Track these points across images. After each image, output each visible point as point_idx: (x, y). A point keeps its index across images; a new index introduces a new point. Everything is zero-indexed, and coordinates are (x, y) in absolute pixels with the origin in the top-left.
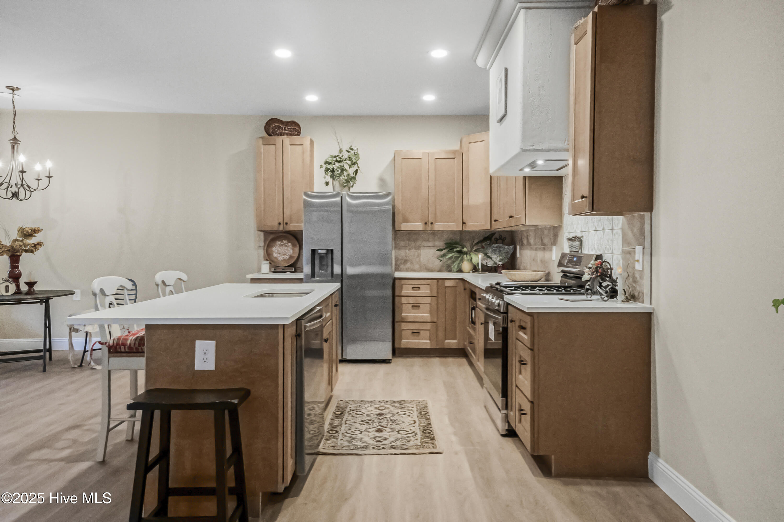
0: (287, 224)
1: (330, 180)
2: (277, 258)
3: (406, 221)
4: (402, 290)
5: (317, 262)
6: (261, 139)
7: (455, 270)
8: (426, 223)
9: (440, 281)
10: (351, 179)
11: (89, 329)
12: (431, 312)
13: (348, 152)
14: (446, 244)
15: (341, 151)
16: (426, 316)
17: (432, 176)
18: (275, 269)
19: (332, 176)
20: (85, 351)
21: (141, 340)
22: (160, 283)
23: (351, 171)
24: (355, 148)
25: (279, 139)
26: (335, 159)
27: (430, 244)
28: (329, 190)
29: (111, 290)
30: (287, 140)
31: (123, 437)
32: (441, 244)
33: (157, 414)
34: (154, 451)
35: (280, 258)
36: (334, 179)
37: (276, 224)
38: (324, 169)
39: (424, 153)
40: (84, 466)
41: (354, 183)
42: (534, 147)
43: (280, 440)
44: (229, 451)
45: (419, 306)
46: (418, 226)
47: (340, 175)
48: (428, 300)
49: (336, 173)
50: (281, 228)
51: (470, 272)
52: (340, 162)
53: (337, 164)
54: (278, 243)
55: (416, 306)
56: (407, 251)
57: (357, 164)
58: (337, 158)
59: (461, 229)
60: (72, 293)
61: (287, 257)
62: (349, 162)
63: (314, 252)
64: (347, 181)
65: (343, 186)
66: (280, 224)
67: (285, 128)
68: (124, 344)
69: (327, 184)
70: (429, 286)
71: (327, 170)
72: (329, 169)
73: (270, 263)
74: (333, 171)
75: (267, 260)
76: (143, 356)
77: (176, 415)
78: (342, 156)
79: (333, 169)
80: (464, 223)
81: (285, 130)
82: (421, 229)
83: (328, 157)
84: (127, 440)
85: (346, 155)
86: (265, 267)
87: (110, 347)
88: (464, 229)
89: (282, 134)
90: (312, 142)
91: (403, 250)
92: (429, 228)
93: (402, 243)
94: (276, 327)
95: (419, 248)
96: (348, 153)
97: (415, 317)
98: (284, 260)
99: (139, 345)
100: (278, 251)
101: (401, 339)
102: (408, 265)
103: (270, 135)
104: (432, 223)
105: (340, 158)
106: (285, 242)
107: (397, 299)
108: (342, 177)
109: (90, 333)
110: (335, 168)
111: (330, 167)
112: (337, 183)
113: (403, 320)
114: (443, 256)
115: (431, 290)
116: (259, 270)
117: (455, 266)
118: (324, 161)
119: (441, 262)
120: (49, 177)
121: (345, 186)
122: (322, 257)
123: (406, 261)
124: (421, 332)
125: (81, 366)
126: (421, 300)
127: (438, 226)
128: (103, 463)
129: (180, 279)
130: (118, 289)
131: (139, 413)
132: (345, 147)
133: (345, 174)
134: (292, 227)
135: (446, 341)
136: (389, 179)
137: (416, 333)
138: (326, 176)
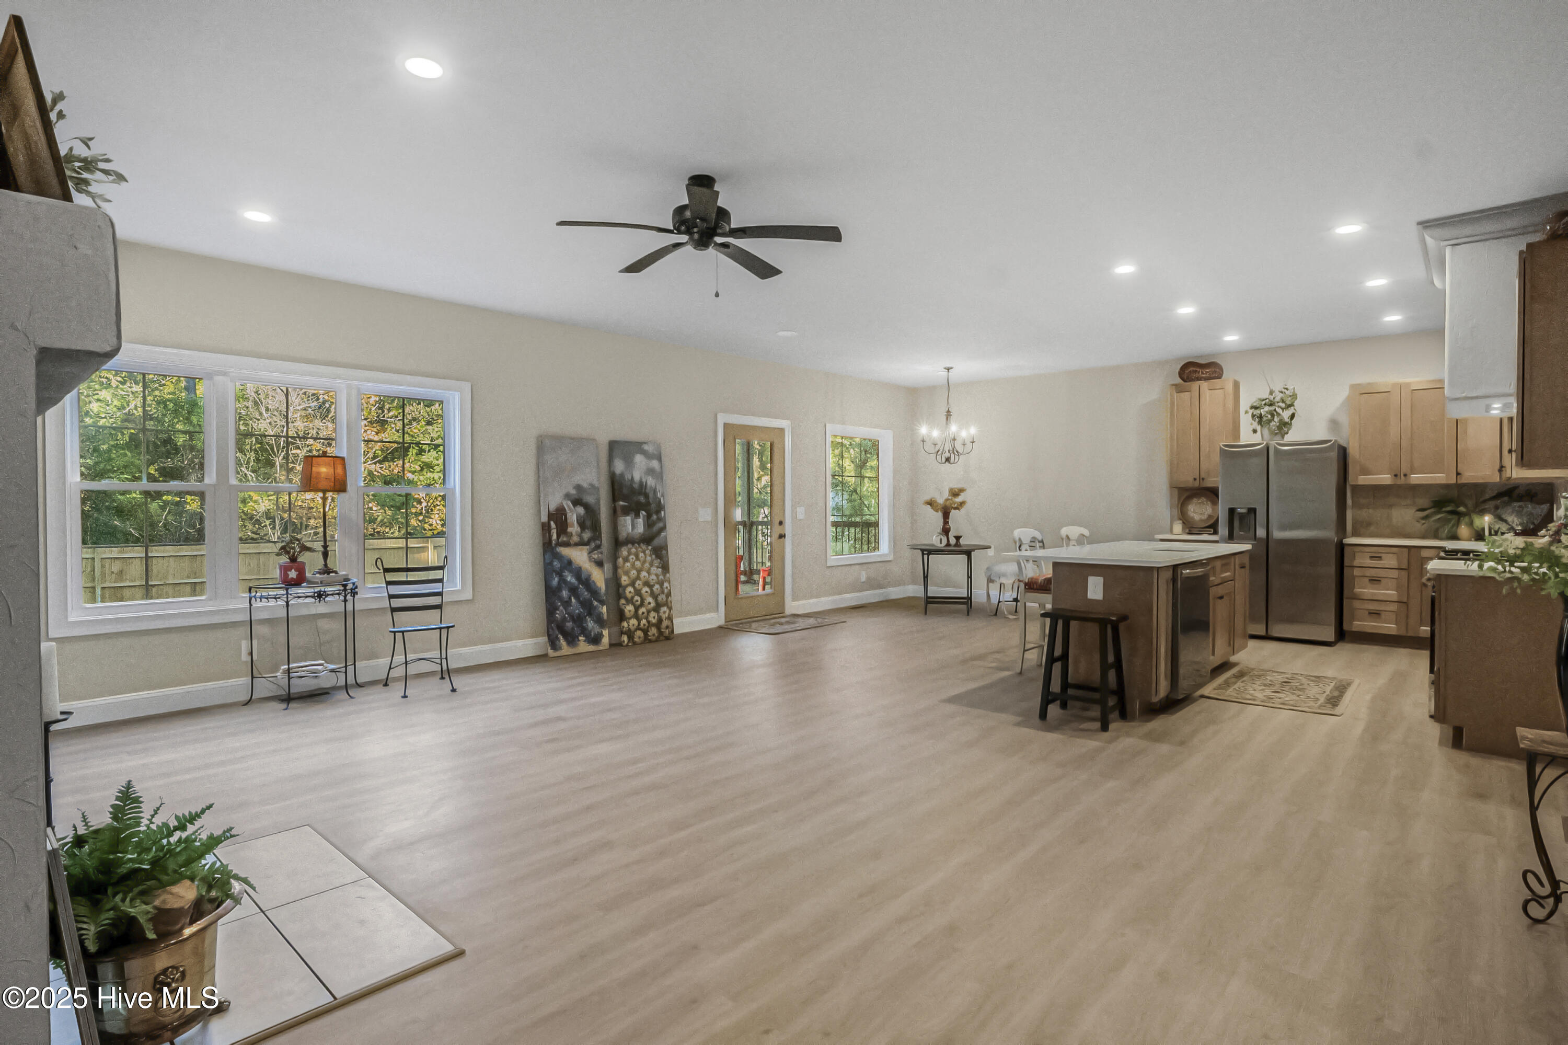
0: (1203, 479)
1: (1259, 428)
2: (1193, 518)
3: (1365, 471)
4: (1355, 559)
5: (1236, 523)
6: (1174, 387)
7: (1444, 535)
8: (1396, 476)
9: (1413, 550)
10: (1284, 426)
11: (1003, 580)
12: (1398, 588)
13: (1282, 392)
14: (1433, 501)
15: (1271, 393)
16: (1392, 593)
17: (1406, 412)
18: (1189, 531)
19: (1260, 423)
20: (999, 602)
21: (1048, 581)
22: (1064, 536)
23: (1286, 415)
24: (1291, 388)
25: (1195, 385)
26: (1264, 402)
27: (1409, 502)
28: (1256, 439)
29: (1026, 540)
30: (1204, 385)
31: (1034, 663)
32: (1423, 502)
33: (1060, 623)
34: (1058, 652)
35: (1197, 517)
36: (1262, 426)
37: (1191, 479)
38: (1250, 414)
39: (1394, 385)
40: (1006, 674)
41: (1289, 429)
42: (1464, 395)
43: (1154, 659)
44: (1111, 659)
45: (1380, 581)
46: (1385, 478)
47: (1270, 421)
48: (1395, 574)
49: (1265, 419)
50: (1197, 484)
51: (1471, 540)
52: (1271, 405)
53: (1267, 408)
54: (1195, 500)
55: (1375, 581)
56: (1371, 511)
57: (1294, 406)
58: (1267, 400)
59: (1454, 481)
60: (990, 547)
61: (1204, 517)
62: (1283, 405)
63: (1232, 511)
64: (1279, 428)
65: (1274, 434)
66: (1195, 479)
67: (1202, 372)
68: (1036, 583)
69: (1255, 431)
70: (1395, 556)
71: (1253, 416)
72: (1255, 415)
73: (1184, 523)
74: (1261, 417)
75: (1180, 519)
76: (1050, 594)
77: (1074, 625)
78: (1274, 398)
79: (1261, 414)
80: (1458, 474)
81: (1202, 373)
82: (1388, 482)
83: (1255, 400)
84: (1038, 665)
85: (1279, 397)
86: (1178, 527)
87: (1026, 584)
88: (1459, 482)
89: (1199, 379)
90: (1236, 385)
91: (1365, 510)
92: (1402, 481)
93: (1363, 501)
94: (1151, 569)
95: (1391, 506)
96: (1281, 395)
97: (1373, 594)
98: (1201, 520)
99: (1047, 583)
100: (1194, 510)
101: (1353, 618)
102: (1372, 528)
103: (1185, 381)
104: (1405, 475)
105: (1271, 401)
106: (1203, 499)
107: (1346, 571)
108: (1272, 424)
109: (1004, 584)
110: (1263, 414)
111: (1257, 412)
112: (1266, 432)
113: (1356, 597)
114: (1426, 518)
115: (1398, 560)
116: (1171, 532)
117: (1446, 531)
118: (1249, 405)
119: (1423, 526)
120: (973, 442)
121: (1276, 434)
122: (1242, 517)
123: (1369, 524)
124: (1383, 614)
125: (996, 614)
126: (1381, 573)
127: (1416, 478)
128: (1021, 673)
129: (1083, 535)
130: (1031, 542)
131: (1048, 620)
132: (1277, 387)
133: (1276, 419)
134: (1209, 483)
135: (1422, 628)
136: (1344, 419)
137: (1375, 614)
138: (1253, 422)
